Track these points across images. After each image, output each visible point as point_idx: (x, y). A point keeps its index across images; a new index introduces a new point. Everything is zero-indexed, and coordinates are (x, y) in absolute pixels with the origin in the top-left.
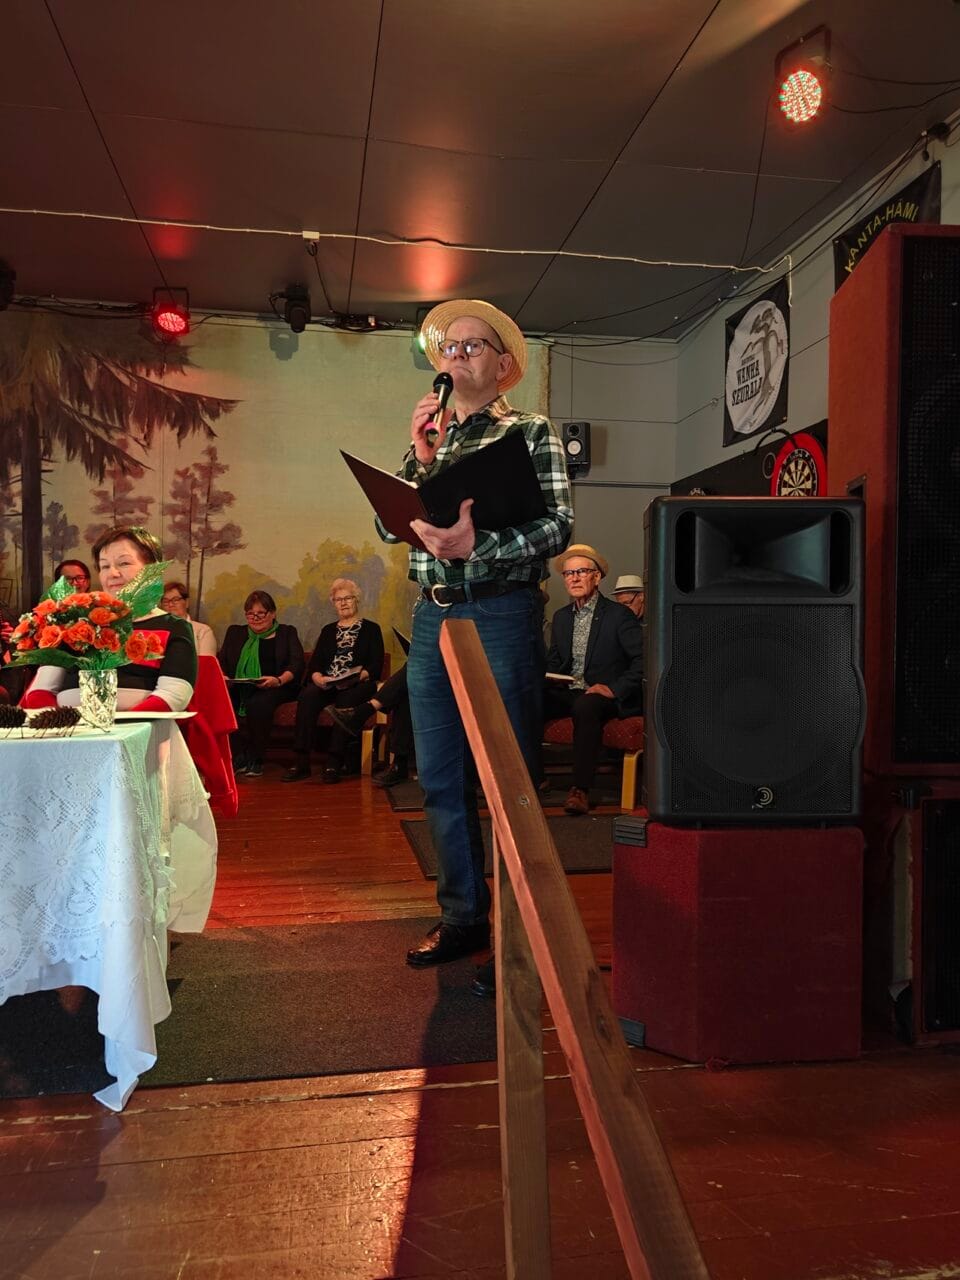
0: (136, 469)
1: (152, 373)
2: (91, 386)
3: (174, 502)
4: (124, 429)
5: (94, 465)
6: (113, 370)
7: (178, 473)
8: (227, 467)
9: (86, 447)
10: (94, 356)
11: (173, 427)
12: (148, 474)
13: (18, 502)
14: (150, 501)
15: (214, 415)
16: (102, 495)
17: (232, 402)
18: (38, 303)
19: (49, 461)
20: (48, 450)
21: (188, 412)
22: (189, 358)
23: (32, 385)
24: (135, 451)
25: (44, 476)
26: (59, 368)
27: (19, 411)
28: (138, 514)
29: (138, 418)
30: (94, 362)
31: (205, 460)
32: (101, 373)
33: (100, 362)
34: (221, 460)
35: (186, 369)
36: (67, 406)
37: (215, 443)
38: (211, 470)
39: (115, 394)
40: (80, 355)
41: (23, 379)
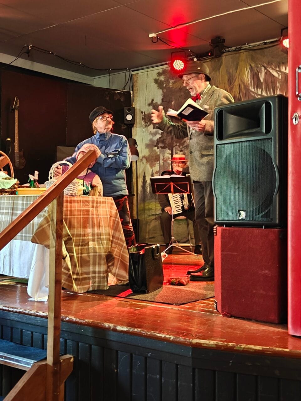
2: (262, 80)
6: (271, 71)
10: (264, 66)
18: (242, 48)
23: (239, 85)
26: (249, 75)
30: (263, 69)
32: (266, 73)
33: (265, 68)
36: (252, 92)
39: (272, 82)
40: (258, 67)
41: (236, 83)
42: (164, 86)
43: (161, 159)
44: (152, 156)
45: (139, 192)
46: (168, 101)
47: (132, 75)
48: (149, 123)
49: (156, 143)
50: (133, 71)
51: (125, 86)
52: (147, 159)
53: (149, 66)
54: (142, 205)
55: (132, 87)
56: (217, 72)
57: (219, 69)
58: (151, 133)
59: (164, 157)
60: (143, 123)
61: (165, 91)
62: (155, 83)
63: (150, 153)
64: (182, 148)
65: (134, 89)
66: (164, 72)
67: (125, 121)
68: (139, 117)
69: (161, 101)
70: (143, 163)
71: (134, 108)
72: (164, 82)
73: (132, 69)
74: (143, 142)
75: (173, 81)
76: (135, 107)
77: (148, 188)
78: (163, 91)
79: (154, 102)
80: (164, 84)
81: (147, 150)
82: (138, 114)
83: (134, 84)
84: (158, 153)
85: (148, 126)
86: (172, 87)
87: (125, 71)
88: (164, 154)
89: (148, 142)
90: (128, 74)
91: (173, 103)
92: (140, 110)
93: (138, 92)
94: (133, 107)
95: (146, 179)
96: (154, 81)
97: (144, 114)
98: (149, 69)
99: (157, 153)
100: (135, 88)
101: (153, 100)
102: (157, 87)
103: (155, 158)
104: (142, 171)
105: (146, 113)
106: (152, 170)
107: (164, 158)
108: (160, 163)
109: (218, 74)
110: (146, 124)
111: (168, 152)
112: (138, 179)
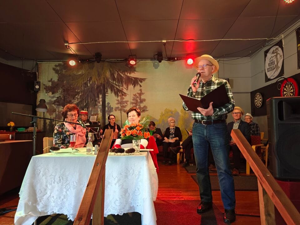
0: (125, 94)
1: (128, 74)
2: (116, 77)
3: (133, 101)
4: (122, 86)
5: (116, 94)
6: (120, 74)
7: (134, 95)
8: (144, 93)
9: (115, 90)
10: (116, 71)
11: (133, 85)
12: (127, 95)
13: (101, 102)
14: (128, 101)
15: (141, 82)
16: (118, 100)
17: (145, 79)
18: (105, 61)
19: (107, 94)
20: (107, 91)
21: (136, 82)
22: (136, 70)
23: (104, 78)
24: (125, 91)
25: (106, 97)
26: (109, 74)
27: (101, 83)
28: (125, 104)
29: (125, 83)
30: (116, 72)
31: (139, 92)
32: (118, 74)
33: (117, 72)
34: (143, 92)
35: (135, 72)
36: (111, 82)
37: (142, 88)
38: (141, 94)
39: (121, 79)
40: (114, 71)
41: (102, 77)
43: (57, 111)
46: (62, 81)
47: (37, 64)
48: (49, 91)
49: (54, 102)
51: (33, 69)
53: (50, 60)
55: (37, 70)
57: (93, 69)
58: (50, 97)
59: (59, 110)
60: (45, 91)
61: (60, 75)
62: (53, 70)
63: (49, 108)
66: (59, 65)
67: (35, 89)
68: (42, 87)
69: (57, 80)
72: (59, 71)
73: (38, 61)
75: (65, 70)
76: (39, 81)
78: (58, 75)
79: (53, 80)
81: (48, 106)
82: (42, 85)
84: (55, 108)
85: (48, 93)
86: (64, 74)
87: (33, 61)
88: (58, 108)
89: (48, 101)
90: (35, 63)
91: (65, 82)
92: (43, 83)
93: (42, 74)
97: (45, 86)
98: (50, 62)
100: (40, 71)
101: (52, 79)
102: (55, 72)
103: (52, 110)
105: (47, 85)
106: (51, 117)
108: (56, 113)
109: (92, 71)
110: (47, 91)
111: (61, 108)
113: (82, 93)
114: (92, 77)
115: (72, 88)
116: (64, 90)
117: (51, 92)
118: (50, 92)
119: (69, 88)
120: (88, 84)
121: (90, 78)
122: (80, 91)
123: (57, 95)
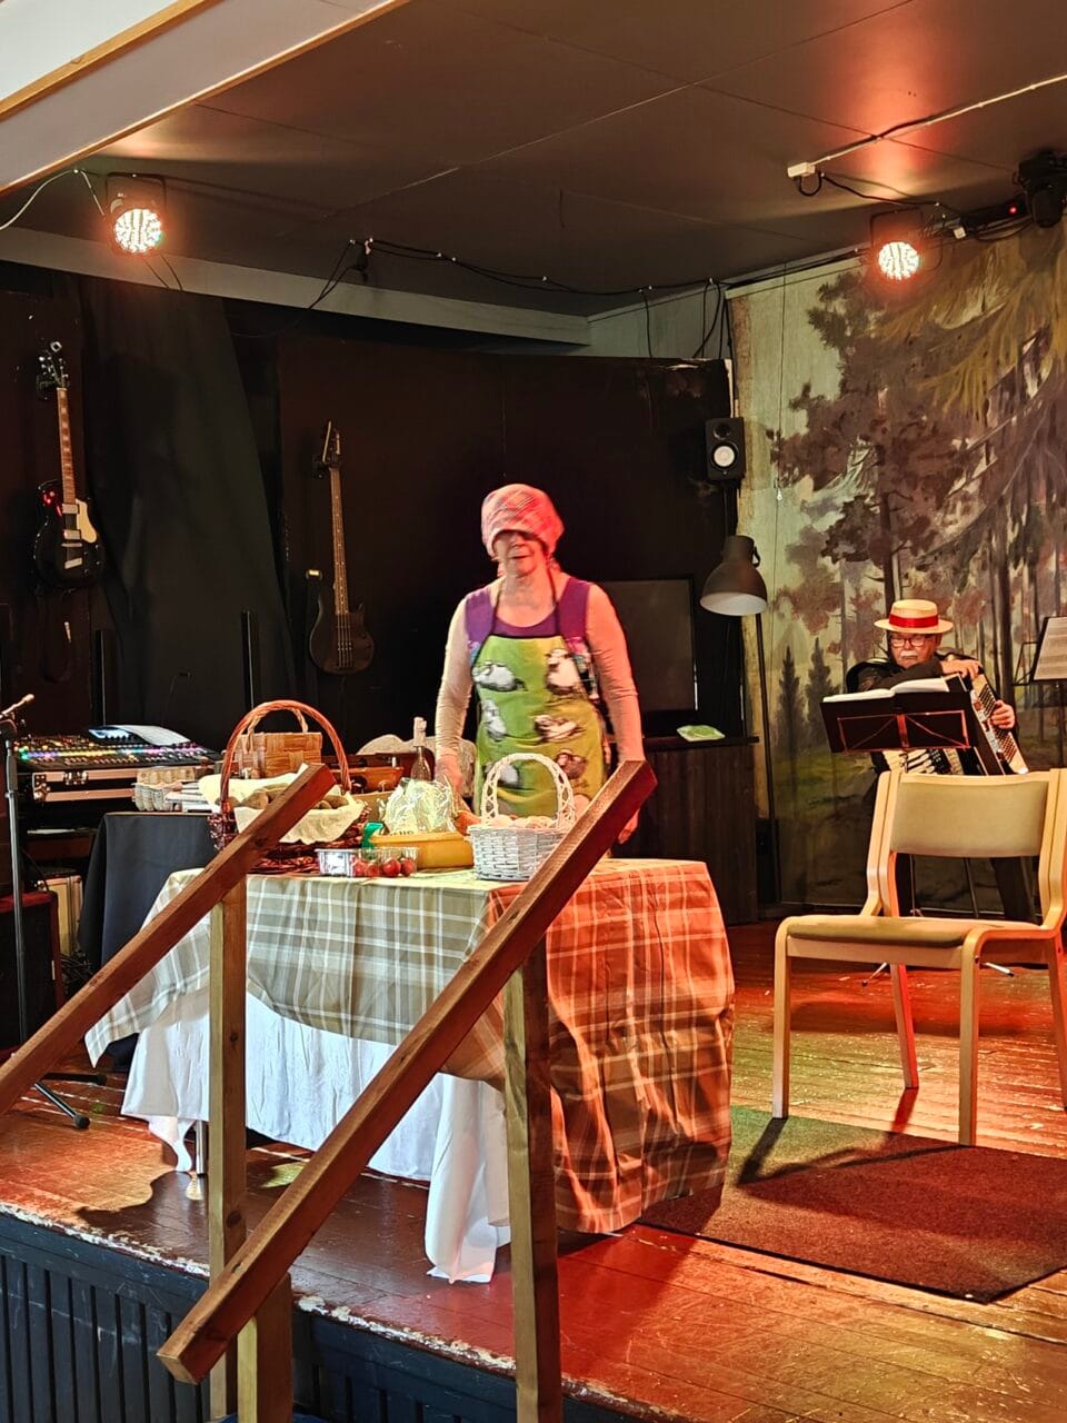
42: (848, 333)
43: (847, 599)
44: (814, 591)
45: (772, 718)
46: (864, 388)
47: (726, 301)
48: (796, 471)
49: (827, 542)
50: (732, 286)
51: (705, 342)
52: (794, 602)
53: (788, 266)
54: (785, 765)
55: (730, 344)
56: (1046, 274)
57: (1053, 263)
58: (804, 507)
59: (857, 590)
60: (774, 472)
61: (851, 351)
62: (813, 327)
63: (807, 581)
64: (924, 557)
65: (739, 350)
66: (845, 284)
67: (710, 469)
68: (758, 450)
69: (837, 391)
70: (782, 616)
71: (741, 420)
72: (847, 322)
73: (726, 281)
74: (779, 538)
75: (879, 314)
76: (743, 415)
77: (804, 705)
78: (843, 355)
79: (813, 394)
80: (845, 329)
81: (795, 568)
82: (755, 441)
83: (737, 335)
84: (837, 579)
85: (794, 481)
86: (876, 339)
87: (703, 289)
88: (856, 580)
89: (796, 540)
90: (712, 296)
91: (881, 395)
92: (762, 426)
93: (753, 362)
94: (737, 416)
95: (793, 671)
96: (807, 319)
97: (775, 438)
98: (790, 278)
99: (830, 576)
100: (741, 349)
101: (807, 389)
102: (822, 339)
103: (823, 595)
104: (779, 646)
105: (783, 436)
106: (817, 640)
107: (858, 596)
108: (843, 615)
109: (1048, 282)
110: (786, 475)
111: (871, 575)
112: (768, 674)
113: (993, 459)
114: (1048, 327)
115: (926, 433)
116: (879, 448)
117: (810, 473)
118: (802, 474)
119: (911, 435)
120: (1024, 387)
121: (1038, 336)
122: (977, 447)
123: (844, 490)
